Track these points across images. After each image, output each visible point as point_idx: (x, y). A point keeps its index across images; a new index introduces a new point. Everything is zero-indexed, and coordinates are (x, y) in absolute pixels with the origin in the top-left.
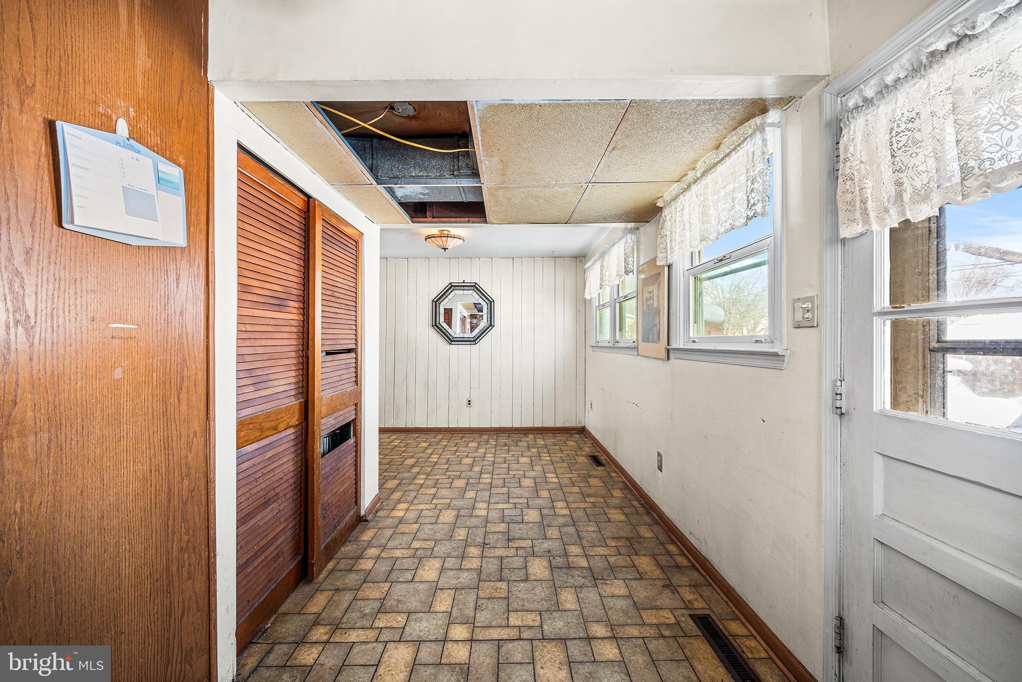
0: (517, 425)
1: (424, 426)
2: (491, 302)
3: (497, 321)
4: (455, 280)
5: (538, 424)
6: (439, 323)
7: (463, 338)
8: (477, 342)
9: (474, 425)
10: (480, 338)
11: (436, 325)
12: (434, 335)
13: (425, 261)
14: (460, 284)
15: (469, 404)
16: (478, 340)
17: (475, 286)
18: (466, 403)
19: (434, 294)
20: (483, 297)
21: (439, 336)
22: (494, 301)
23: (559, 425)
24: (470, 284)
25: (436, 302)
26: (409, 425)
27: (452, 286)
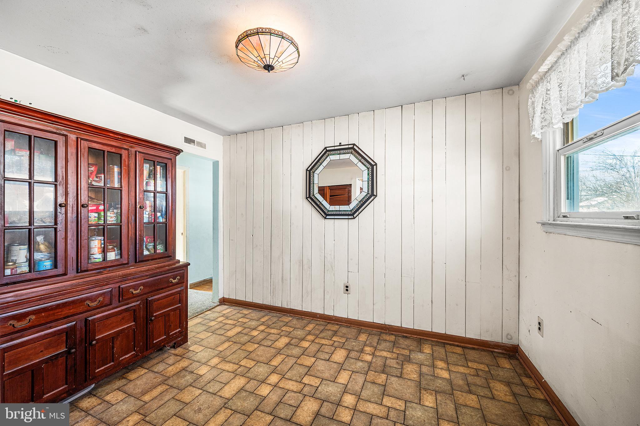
0: (408, 324)
1: (299, 308)
2: (372, 166)
3: (380, 190)
4: (330, 143)
5: (439, 329)
6: (314, 195)
7: (339, 211)
8: (355, 216)
9: (353, 316)
10: (360, 211)
11: (310, 197)
12: (308, 207)
13: (299, 126)
14: (336, 148)
15: (347, 290)
16: (357, 213)
17: (353, 148)
18: (343, 288)
19: (308, 161)
20: (362, 160)
21: (313, 209)
22: (376, 164)
23: (472, 334)
24: (347, 147)
25: (310, 171)
26: (285, 306)
27: (327, 151)
